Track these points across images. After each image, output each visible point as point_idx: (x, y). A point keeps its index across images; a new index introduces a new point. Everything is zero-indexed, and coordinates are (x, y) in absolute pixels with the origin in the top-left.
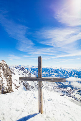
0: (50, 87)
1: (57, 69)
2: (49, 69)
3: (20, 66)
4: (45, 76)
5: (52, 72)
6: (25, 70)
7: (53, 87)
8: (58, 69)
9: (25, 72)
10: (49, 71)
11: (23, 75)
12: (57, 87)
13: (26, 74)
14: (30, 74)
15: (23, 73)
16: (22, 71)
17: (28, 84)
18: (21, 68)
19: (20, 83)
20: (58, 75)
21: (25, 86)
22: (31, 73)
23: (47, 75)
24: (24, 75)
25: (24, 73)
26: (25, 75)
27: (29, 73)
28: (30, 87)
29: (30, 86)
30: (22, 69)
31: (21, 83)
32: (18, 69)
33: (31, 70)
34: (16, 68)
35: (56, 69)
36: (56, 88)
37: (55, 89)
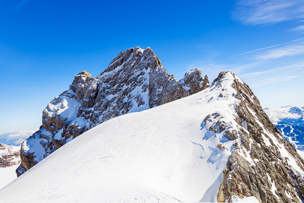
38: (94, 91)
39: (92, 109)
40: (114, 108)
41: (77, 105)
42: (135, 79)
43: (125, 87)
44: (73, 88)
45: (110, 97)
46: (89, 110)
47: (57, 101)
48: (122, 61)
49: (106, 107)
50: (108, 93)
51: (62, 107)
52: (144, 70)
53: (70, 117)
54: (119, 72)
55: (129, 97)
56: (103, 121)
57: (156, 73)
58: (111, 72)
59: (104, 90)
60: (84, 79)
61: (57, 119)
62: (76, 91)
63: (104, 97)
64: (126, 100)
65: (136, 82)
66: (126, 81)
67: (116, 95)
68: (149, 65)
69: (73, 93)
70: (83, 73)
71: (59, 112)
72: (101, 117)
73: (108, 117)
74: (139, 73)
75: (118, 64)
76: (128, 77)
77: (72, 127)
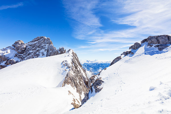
33: (85, 66)
38: (24, 48)
39: (22, 55)
40: (32, 55)
41: (15, 52)
42: (42, 47)
43: (38, 49)
44: (14, 46)
45: (31, 51)
46: (20, 55)
47: (4, 50)
48: (38, 40)
49: (29, 55)
50: (30, 50)
51: (7, 52)
52: (46, 44)
53: (10, 57)
54: (36, 43)
55: (39, 52)
56: (27, 59)
57: (50, 46)
58: (33, 43)
59: (29, 48)
60: (20, 43)
61: (3, 57)
63: (28, 51)
64: (38, 53)
65: (42, 48)
66: (39, 47)
67: (34, 51)
68: (48, 43)
69: (13, 48)
70: (20, 41)
71: (5, 54)
72: (26, 58)
73: (29, 58)
74: (44, 45)
75: (36, 41)
76: (40, 46)
77: (11, 61)
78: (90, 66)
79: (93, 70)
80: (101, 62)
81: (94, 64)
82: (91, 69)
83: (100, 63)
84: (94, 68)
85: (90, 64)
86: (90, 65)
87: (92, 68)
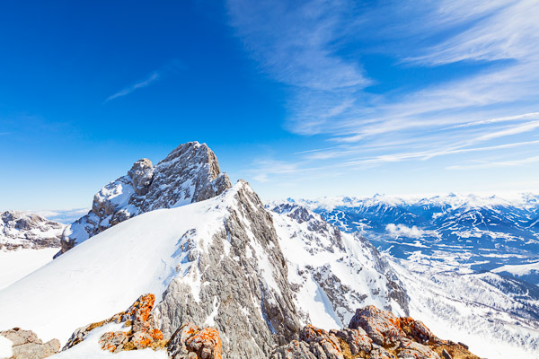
0: (460, 306)
1: (500, 208)
2: (438, 209)
3: (291, 204)
4: (418, 244)
5: (466, 223)
6: (311, 217)
7: (481, 311)
8: (505, 204)
9: (315, 227)
10: (440, 222)
11: (307, 240)
12: (513, 313)
13: (319, 235)
14: (337, 234)
15: (309, 233)
16: (300, 222)
17: (335, 279)
18: (297, 212)
19: (300, 273)
20: (510, 244)
21: (322, 285)
22: (343, 230)
23: (432, 238)
24: (310, 238)
25: (309, 229)
26: (317, 239)
27: (331, 230)
28: (347, 296)
29: (344, 289)
30: (301, 214)
31: (305, 274)
32: (284, 215)
33: (340, 215)
34: (276, 210)
35: (488, 205)
36: (505, 317)
37: (503, 323)
38: (148, 180)
39: (144, 197)
40: (164, 198)
41: (131, 191)
42: (188, 172)
43: (179, 178)
44: (130, 174)
45: (164, 187)
46: (141, 197)
47: (111, 186)
48: (180, 153)
49: (158, 196)
50: (162, 183)
51: (115, 193)
52: (197, 164)
53: (121, 203)
54: (175, 163)
55: (180, 189)
56: (153, 209)
58: (168, 163)
59: (159, 179)
60: (142, 166)
61: (107, 204)
62: (133, 178)
63: (157, 186)
64: (176, 191)
65: (188, 174)
66: (181, 173)
67: (169, 185)
68: (202, 159)
69: (129, 179)
71: (110, 198)
72: (151, 206)
73: (157, 207)
74: (192, 166)
75: (175, 156)
76: (183, 169)
77: (120, 214)
78: (357, 218)
79: (370, 229)
80: (399, 203)
81: (372, 209)
82: (362, 225)
83: (394, 205)
84: (371, 224)
85: (356, 208)
86: (357, 212)
87: (363, 222)
